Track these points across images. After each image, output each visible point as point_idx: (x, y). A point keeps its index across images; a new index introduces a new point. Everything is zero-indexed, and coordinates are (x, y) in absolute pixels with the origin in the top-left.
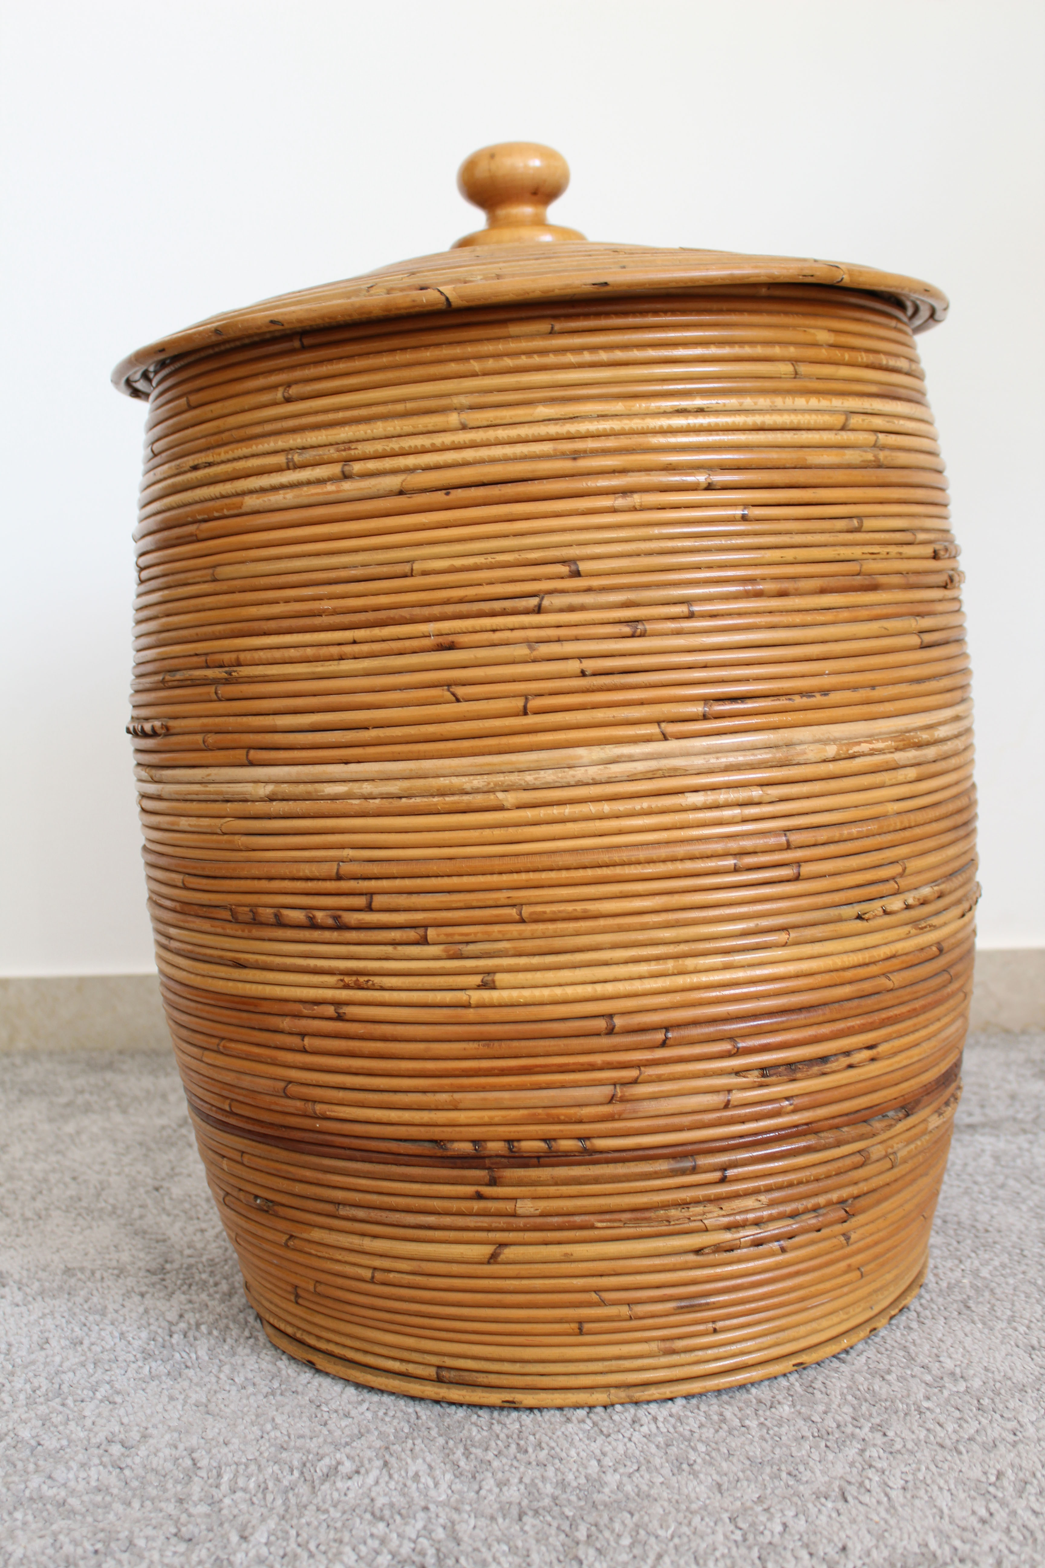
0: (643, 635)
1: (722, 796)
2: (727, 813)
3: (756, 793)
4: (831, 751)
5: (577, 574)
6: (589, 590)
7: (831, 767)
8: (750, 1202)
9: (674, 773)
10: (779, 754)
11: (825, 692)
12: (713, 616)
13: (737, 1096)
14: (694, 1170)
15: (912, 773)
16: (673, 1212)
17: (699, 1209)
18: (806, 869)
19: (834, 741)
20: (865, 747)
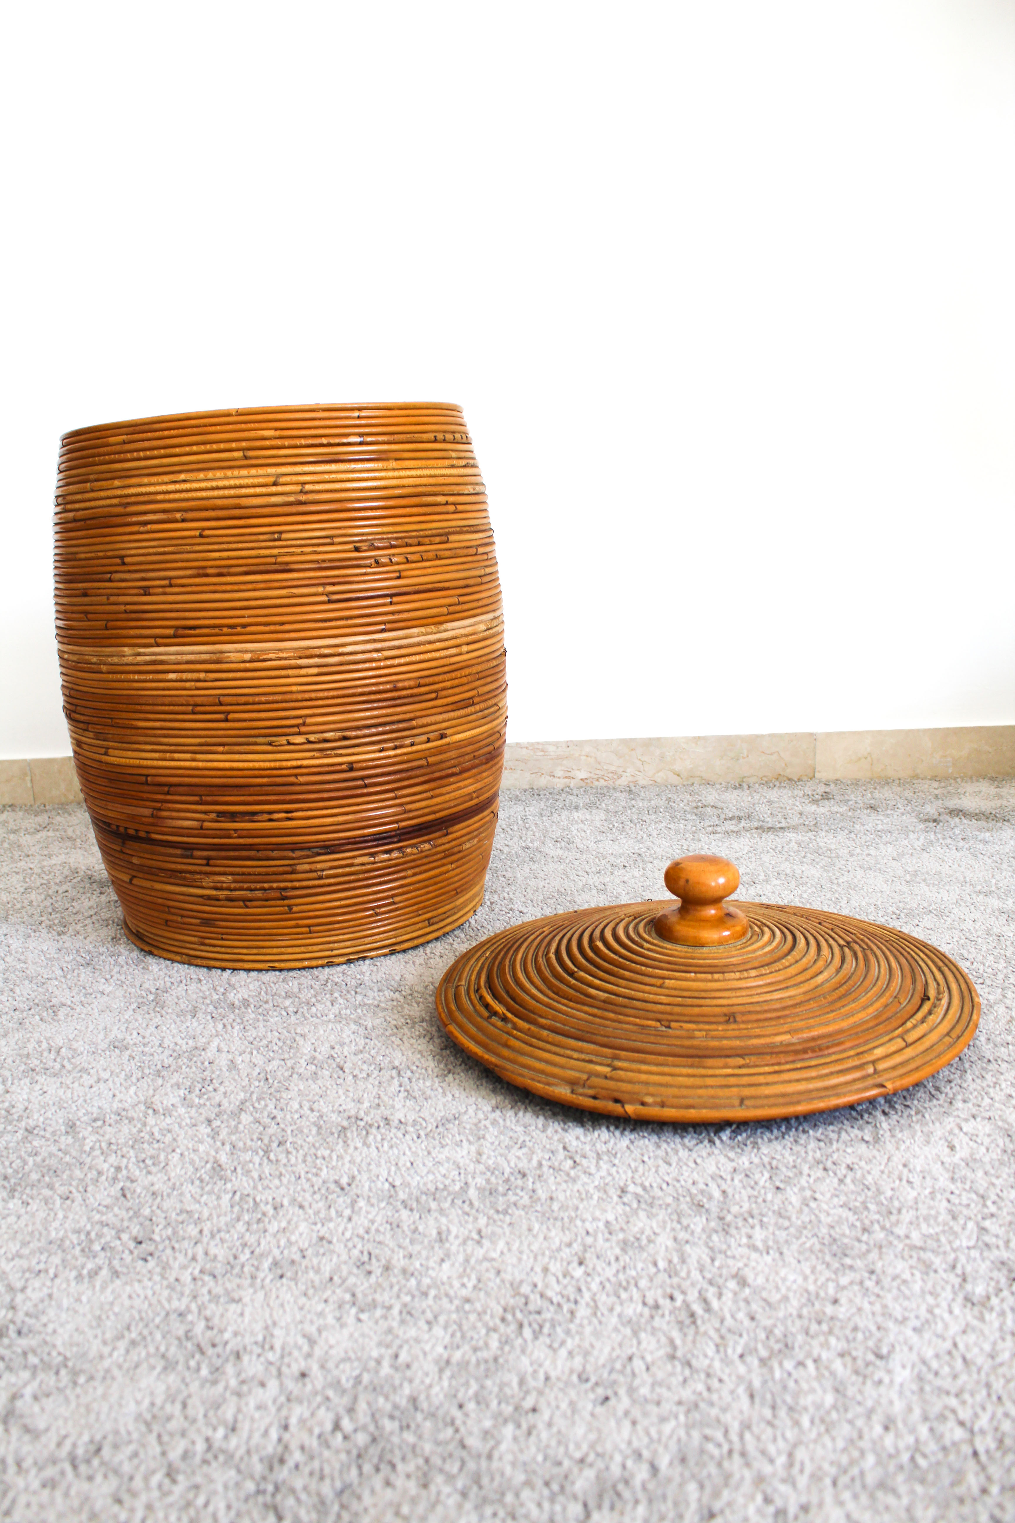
0: (149, 594)
1: (185, 676)
2: (188, 685)
3: (202, 675)
4: (247, 656)
5: (124, 564)
6: (129, 571)
7: (248, 665)
8: (223, 878)
9: (162, 663)
10: (214, 657)
11: (244, 626)
12: (183, 586)
13: (207, 824)
14: (192, 857)
15: (315, 671)
16: (188, 876)
17: (198, 876)
18: (231, 716)
19: (251, 651)
20: (272, 656)
